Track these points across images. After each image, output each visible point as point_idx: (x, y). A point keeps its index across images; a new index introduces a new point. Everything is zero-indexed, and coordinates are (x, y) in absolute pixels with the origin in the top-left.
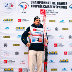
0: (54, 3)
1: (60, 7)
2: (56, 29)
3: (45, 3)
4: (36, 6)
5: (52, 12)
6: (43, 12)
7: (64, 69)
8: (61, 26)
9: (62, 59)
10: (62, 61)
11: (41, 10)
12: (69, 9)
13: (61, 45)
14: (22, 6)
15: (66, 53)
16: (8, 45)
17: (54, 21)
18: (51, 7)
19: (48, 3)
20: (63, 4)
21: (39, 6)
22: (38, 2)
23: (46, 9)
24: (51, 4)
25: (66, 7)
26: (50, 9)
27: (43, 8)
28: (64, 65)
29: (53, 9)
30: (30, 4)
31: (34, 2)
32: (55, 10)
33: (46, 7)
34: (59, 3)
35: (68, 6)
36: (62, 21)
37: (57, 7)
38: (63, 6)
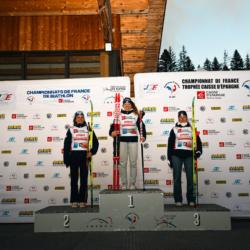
0: (218, 81)
1: (230, 87)
2: (223, 120)
5: (216, 94)
7: (237, 182)
8: (229, 116)
9: (234, 166)
10: (233, 169)
11: (198, 93)
12: (242, 89)
13: (230, 144)
14: (169, 88)
15: (239, 157)
17: (219, 108)
18: (214, 87)
19: (209, 81)
20: (233, 81)
21: (195, 87)
22: (193, 81)
23: (205, 90)
24: (214, 83)
25: (237, 87)
26: (209, 90)
27: (201, 90)
28: (237, 175)
29: (216, 90)
30: (181, 84)
31: (186, 81)
32: (220, 91)
33: (206, 87)
34: (226, 80)
35: (240, 84)
36: (232, 108)
37: (223, 87)
38: (232, 84)
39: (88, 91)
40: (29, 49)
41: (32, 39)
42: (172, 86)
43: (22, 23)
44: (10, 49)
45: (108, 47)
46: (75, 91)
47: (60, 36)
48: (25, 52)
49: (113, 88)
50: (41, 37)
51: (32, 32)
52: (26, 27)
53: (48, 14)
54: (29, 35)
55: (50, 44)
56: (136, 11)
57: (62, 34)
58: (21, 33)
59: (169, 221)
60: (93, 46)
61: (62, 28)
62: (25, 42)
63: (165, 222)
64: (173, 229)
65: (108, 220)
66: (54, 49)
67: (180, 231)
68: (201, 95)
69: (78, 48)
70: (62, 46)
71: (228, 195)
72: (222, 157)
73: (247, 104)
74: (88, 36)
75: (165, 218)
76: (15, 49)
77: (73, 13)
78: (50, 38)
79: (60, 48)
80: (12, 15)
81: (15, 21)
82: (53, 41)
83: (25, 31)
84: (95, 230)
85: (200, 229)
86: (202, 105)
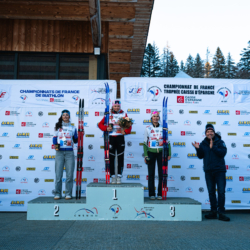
0: (196, 87)
1: (204, 93)
2: (199, 123)
3: (183, 87)
4: (168, 92)
6: (180, 100)
11: (178, 97)
12: (217, 95)
14: (152, 92)
16: (133, 144)
17: (196, 112)
18: (192, 93)
19: (188, 87)
20: (209, 87)
21: (175, 92)
22: (174, 86)
23: (184, 95)
24: (193, 89)
25: (212, 93)
26: (190, 95)
27: (181, 95)
29: (194, 95)
30: (163, 89)
31: (168, 86)
32: (198, 96)
33: (185, 92)
34: (202, 87)
35: (216, 90)
36: (207, 112)
37: (201, 92)
38: (208, 90)
39: (78, 92)
40: (22, 50)
41: (26, 41)
42: (154, 90)
43: (16, 26)
45: (97, 51)
46: (66, 92)
47: (52, 38)
48: (19, 52)
49: (100, 90)
50: (34, 39)
51: (25, 34)
52: (20, 29)
53: (41, 18)
54: (23, 37)
55: (43, 46)
56: (124, 20)
57: (55, 37)
58: (15, 34)
59: (148, 212)
60: (83, 48)
61: (55, 31)
62: (19, 43)
63: (144, 213)
64: (151, 219)
65: (94, 211)
66: (45, 50)
67: (157, 221)
69: (69, 51)
70: (54, 48)
71: (201, 190)
73: (221, 109)
74: (78, 40)
75: (144, 210)
76: (9, 49)
77: (65, 18)
78: (43, 40)
79: (51, 50)
80: (7, 17)
81: (10, 23)
82: (45, 43)
83: (19, 32)
84: (82, 219)
85: (175, 219)
86: (181, 108)
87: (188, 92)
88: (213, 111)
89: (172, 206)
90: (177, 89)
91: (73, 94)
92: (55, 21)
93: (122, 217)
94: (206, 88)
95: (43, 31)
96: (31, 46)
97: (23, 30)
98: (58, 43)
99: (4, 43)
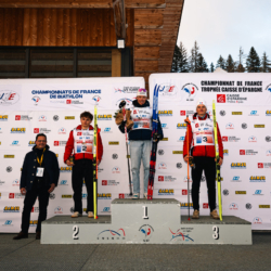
0: (240, 83)
1: (252, 90)
2: (244, 126)
3: (227, 83)
4: (208, 90)
5: (237, 98)
7: (258, 192)
11: (218, 96)
12: (265, 92)
15: (261, 165)
16: (165, 152)
17: (240, 113)
18: (235, 90)
19: (230, 83)
20: (255, 83)
21: (215, 90)
22: (213, 83)
23: (226, 93)
24: (236, 85)
25: (260, 90)
26: (232, 93)
27: (221, 93)
29: (238, 93)
30: (200, 86)
31: (204, 83)
32: (242, 94)
33: (226, 90)
34: (248, 83)
35: (264, 87)
36: (254, 113)
37: (245, 90)
38: (255, 87)
39: (99, 92)
40: (34, 44)
41: (38, 33)
42: (190, 88)
43: (27, 17)
44: (13, 44)
45: (121, 44)
46: (85, 92)
47: (68, 30)
48: (30, 48)
49: (126, 89)
50: (47, 32)
51: (38, 26)
52: (31, 20)
53: (55, 6)
54: (35, 29)
55: (57, 40)
56: (152, 5)
57: (71, 28)
58: (26, 26)
59: (186, 234)
60: (104, 41)
61: (71, 22)
62: (30, 36)
63: (181, 235)
64: (190, 242)
65: (120, 232)
66: (61, 45)
67: (197, 245)
68: (221, 99)
69: (88, 45)
70: (71, 41)
71: (248, 206)
72: (243, 165)
73: (270, 109)
74: (98, 32)
75: (181, 231)
76: (19, 44)
77: (83, 6)
78: (57, 32)
79: (68, 44)
80: (16, 6)
81: (20, 13)
82: (60, 36)
83: (30, 24)
84: (105, 242)
85: (219, 242)
86: (223, 109)
87: (231, 90)
88: (261, 112)
89: (215, 226)
90: (217, 86)
91: (93, 95)
92: (72, 9)
93: (154, 239)
94: (252, 83)
95: (58, 22)
96: (44, 39)
97: (35, 21)
98: (75, 36)
99: (13, 37)
